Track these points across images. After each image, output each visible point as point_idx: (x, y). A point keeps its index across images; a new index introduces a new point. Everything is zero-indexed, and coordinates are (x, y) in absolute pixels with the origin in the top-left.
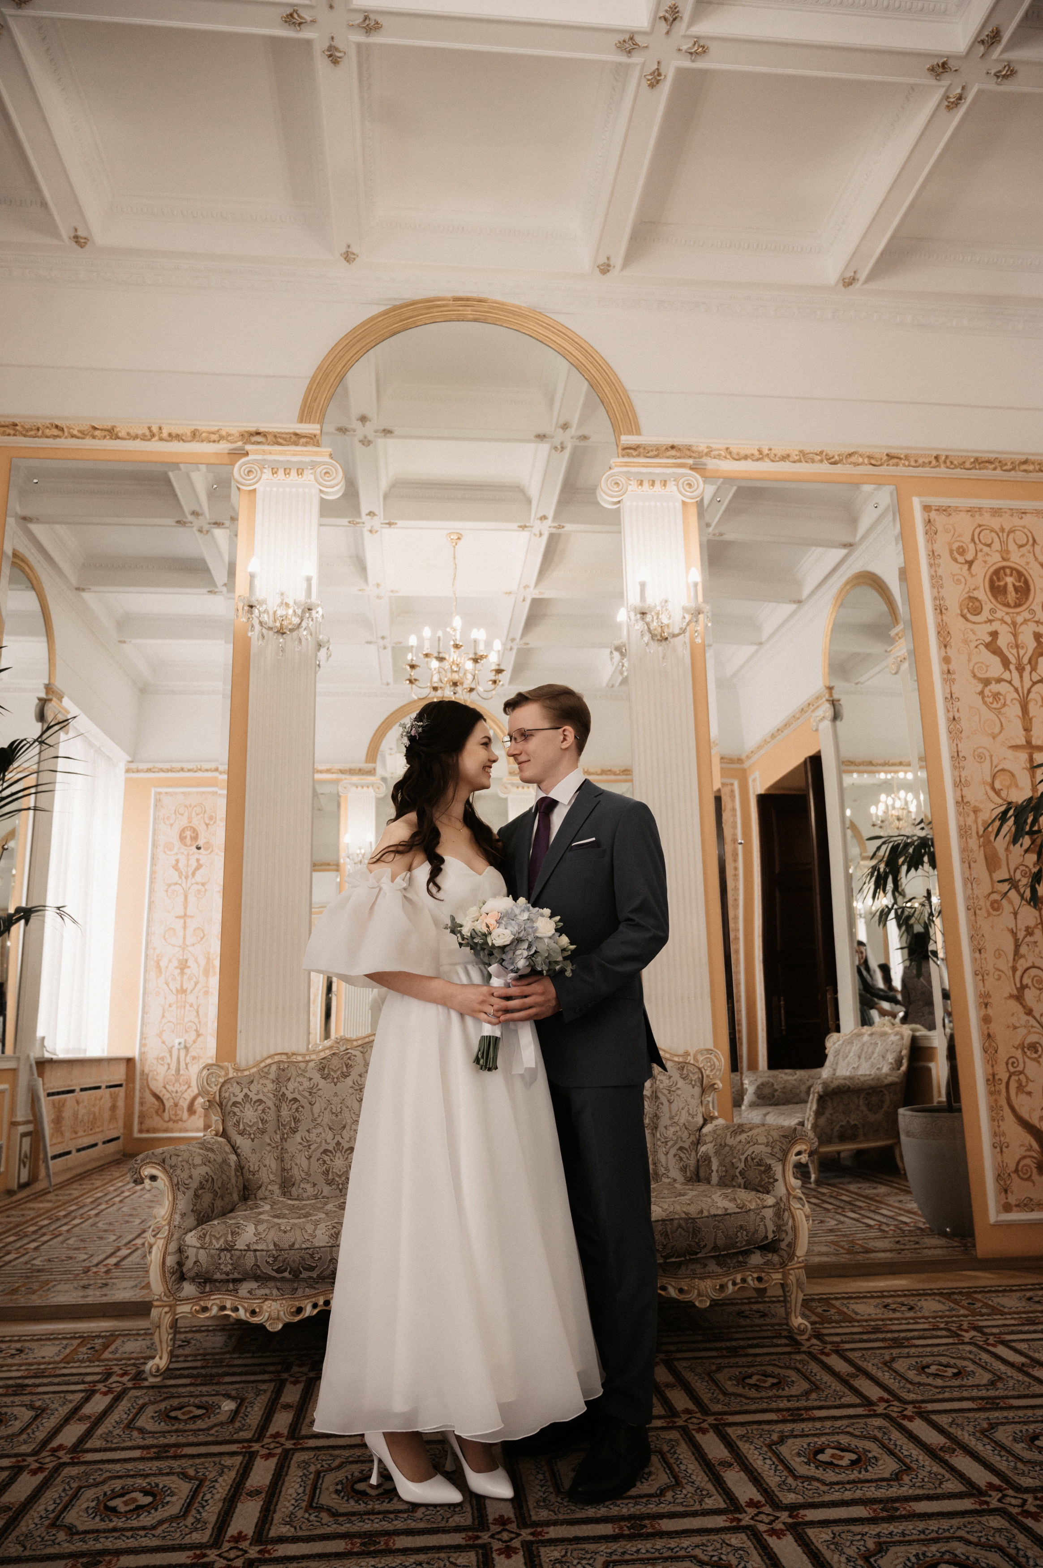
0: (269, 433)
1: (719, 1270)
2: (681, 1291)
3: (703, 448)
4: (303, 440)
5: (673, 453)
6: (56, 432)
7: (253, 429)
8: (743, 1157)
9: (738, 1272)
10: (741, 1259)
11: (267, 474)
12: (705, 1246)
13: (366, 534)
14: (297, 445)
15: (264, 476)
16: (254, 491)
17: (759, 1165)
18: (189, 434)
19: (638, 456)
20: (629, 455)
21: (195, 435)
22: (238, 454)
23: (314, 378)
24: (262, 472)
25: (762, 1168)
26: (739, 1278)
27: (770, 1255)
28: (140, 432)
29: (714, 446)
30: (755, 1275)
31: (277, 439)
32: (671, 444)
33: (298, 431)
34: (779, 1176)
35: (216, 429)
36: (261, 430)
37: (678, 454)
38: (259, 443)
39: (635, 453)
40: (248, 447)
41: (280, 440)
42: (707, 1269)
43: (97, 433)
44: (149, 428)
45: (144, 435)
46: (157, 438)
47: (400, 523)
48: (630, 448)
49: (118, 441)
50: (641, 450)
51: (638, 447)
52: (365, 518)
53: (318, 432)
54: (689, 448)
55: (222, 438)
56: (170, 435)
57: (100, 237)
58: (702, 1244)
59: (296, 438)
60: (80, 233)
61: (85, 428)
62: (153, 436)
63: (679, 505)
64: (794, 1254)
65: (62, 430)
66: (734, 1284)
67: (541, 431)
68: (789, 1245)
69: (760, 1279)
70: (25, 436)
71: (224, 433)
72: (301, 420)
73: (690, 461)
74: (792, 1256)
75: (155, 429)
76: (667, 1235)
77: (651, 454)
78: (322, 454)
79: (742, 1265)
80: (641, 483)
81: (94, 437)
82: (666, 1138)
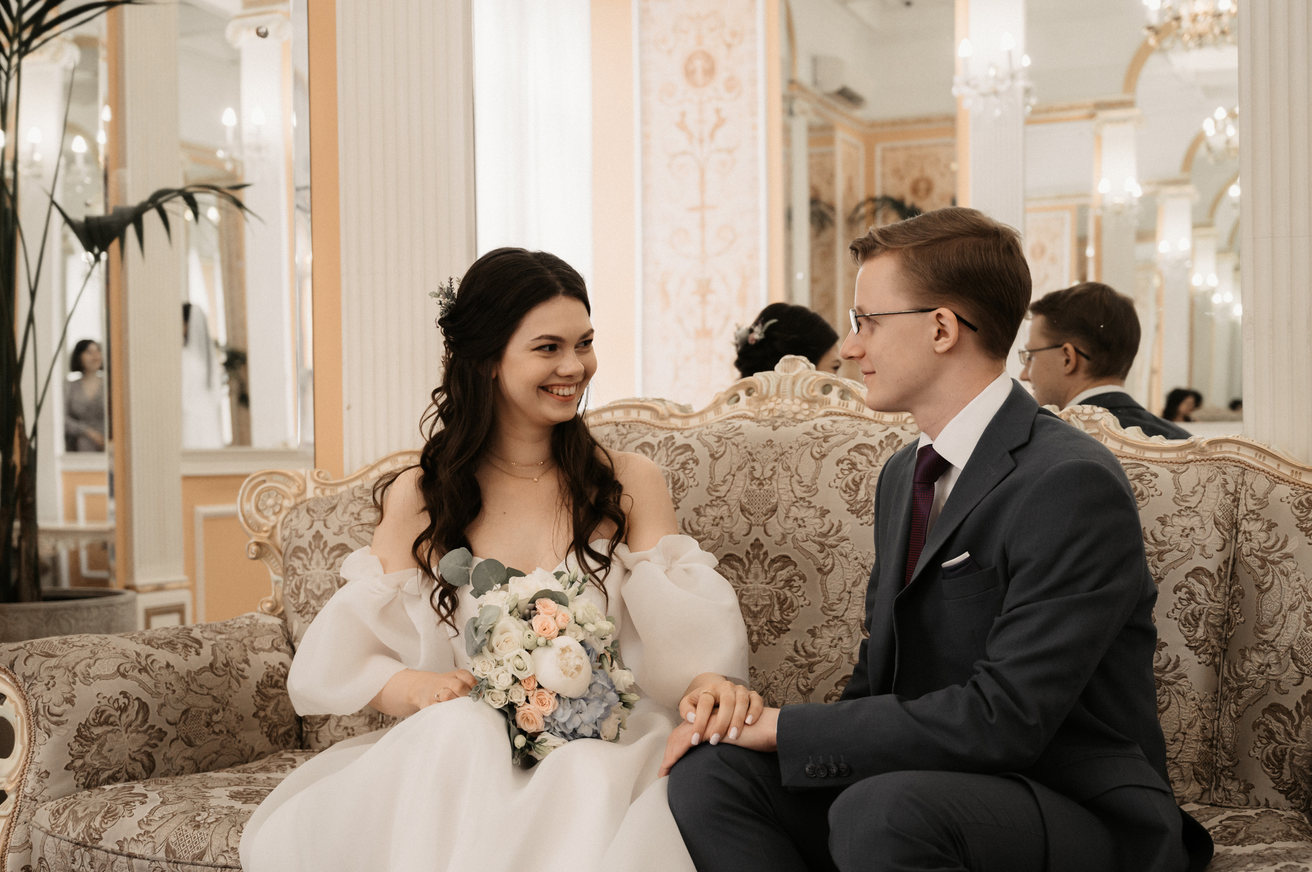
82: (1240, 679)
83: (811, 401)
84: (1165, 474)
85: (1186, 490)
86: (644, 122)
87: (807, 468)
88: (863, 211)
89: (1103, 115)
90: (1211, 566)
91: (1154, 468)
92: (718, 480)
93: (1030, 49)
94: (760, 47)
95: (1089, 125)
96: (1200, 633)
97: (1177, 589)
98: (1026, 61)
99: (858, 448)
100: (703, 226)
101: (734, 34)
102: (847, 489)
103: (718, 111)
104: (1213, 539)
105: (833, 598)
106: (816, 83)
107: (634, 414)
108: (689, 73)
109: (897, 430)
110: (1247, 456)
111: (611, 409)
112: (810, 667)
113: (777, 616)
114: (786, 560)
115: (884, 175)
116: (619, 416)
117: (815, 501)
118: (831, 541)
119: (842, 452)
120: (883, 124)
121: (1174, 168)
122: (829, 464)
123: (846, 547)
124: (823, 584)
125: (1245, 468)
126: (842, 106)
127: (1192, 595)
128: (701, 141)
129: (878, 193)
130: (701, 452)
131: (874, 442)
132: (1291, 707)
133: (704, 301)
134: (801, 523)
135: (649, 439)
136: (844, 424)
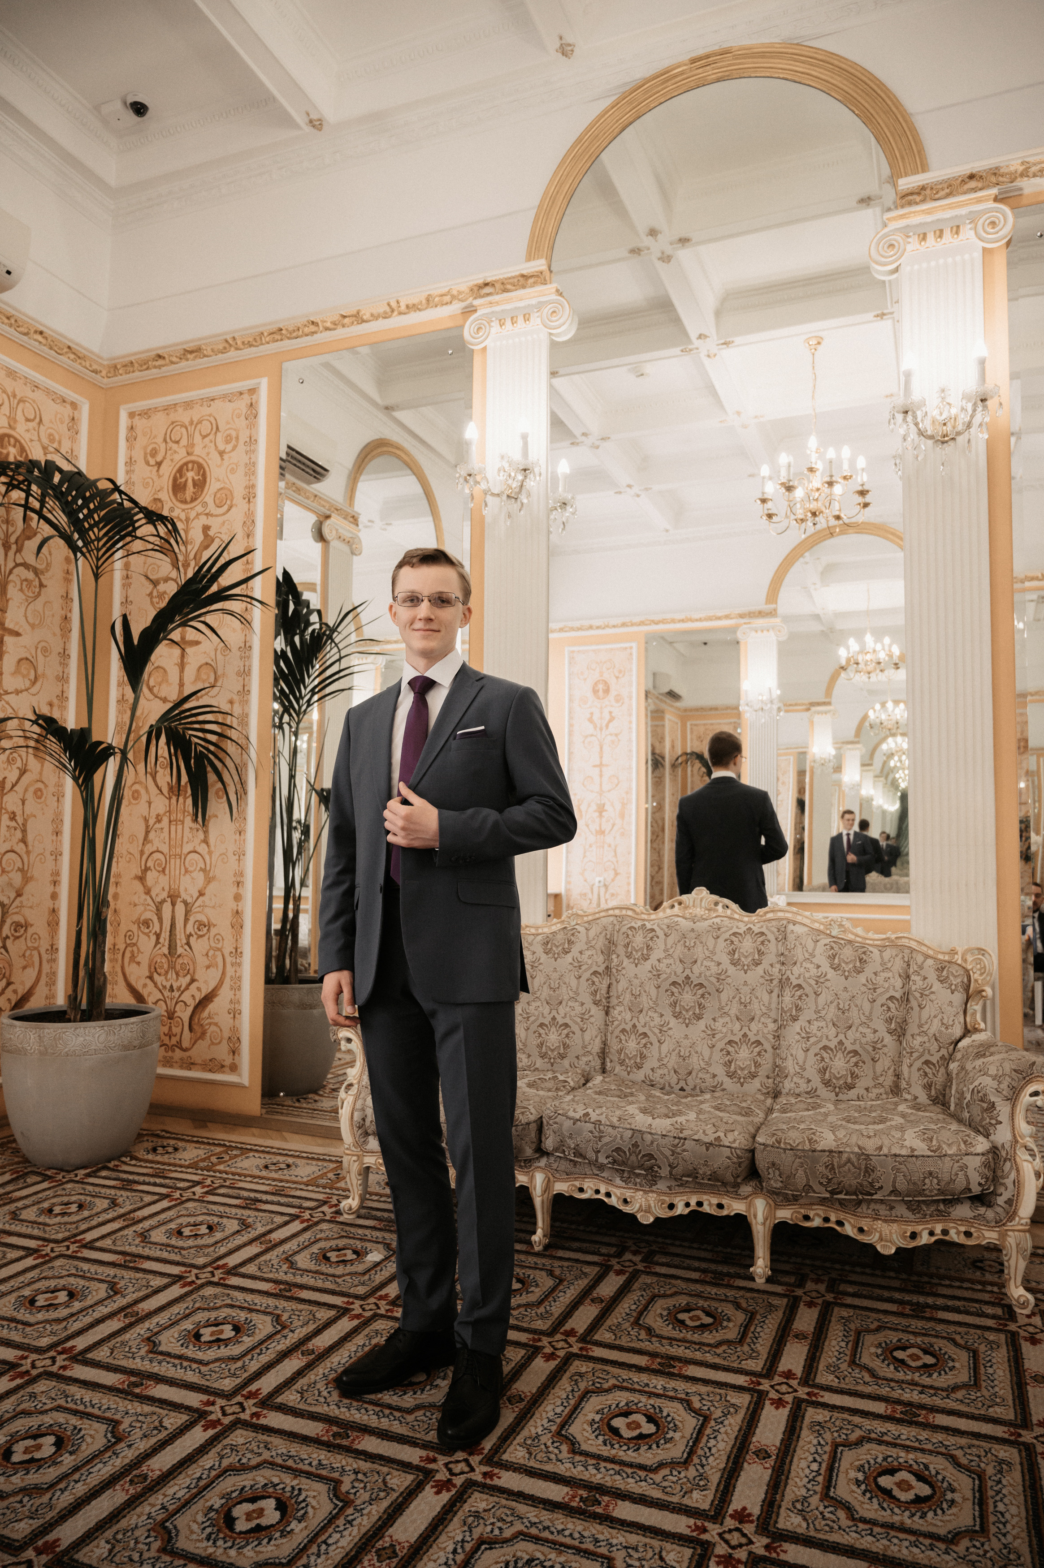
0: (496, 281)
1: (912, 1217)
2: (861, 1230)
3: (1016, 166)
4: (531, 281)
5: (973, 184)
6: (313, 328)
7: (481, 281)
8: (971, 1087)
9: (938, 1221)
10: (942, 1207)
11: (495, 328)
12: (881, 1188)
13: (706, 361)
14: (524, 287)
15: (493, 330)
16: (485, 349)
17: (982, 1101)
18: (424, 301)
19: (923, 201)
20: (910, 204)
21: (429, 302)
22: (470, 311)
23: (540, 207)
24: (490, 326)
25: (985, 1105)
26: (938, 1228)
27: (982, 1210)
28: (381, 310)
29: (1031, 160)
30: (963, 1229)
31: (505, 286)
32: (968, 172)
33: (525, 272)
34: (1004, 1117)
35: (447, 289)
36: (489, 280)
37: (980, 185)
38: (488, 295)
39: (918, 198)
40: (476, 302)
41: (509, 287)
42: (894, 1212)
43: (346, 320)
44: (389, 304)
45: (385, 312)
46: (396, 313)
47: (738, 340)
48: (912, 194)
49: (364, 324)
50: (928, 192)
51: (923, 188)
52: (697, 343)
53: (544, 268)
54: (995, 172)
55: (454, 297)
56: (407, 307)
57: (330, 114)
58: (877, 1185)
59: (524, 280)
60: (313, 116)
61: (336, 318)
62: (393, 311)
63: (978, 255)
64: (1015, 1213)
65: (316, 324)
66: (931, 1234)
67: (863, 193)
68: (1009, 1202)
69: (968, 1234)
70: (289, 338)
71: (455, 293)
72: (529, 258)
73: (994, 191)
74: (1012, 1215)
75: (394, 304)
76: (833, 1168)
77: (942, 193)
78: (545, 293)
79: (942, 1215)
80: (924, 237)
81: (343, 326)
82: (911, 1048)
83: (709, 910)
84: (876, 951)
85: (886, 959)
86: (571, 718)
87: (711, 943)
88: (680, 760)
89: (813, 709)
90: (898, 995)
91: (871, 949)
92: (669, 946)
93: (780, 686)
94: (634, 678)
95: (808, 714)
96: (893, 1026)
97: (882, 1005)
98: (779, 692)
99: (734, 934)
100: (601, 776)
101: (620, 672)
102: (729, 953)
103: (611, 713)
104: (899, 983)
105: (723, 1004)
106: (654, 687)
107: (624, 912)
108: (595, 692)
109: (751, 926)
110: (913, 945)
111: (613, 909)
112: (714, 1036)
113: (697, 1011)
114: (701, 985)
115: (692, 739)
116: (617, 912)
117: (715, 958)
118: (723, 977)
119: (727, 936)
120: (691, 710)
121: (850, 734)
122: (721, 941)
123: (729, 980)
124: (719, 997)
125: (912, 950)
126: (669, 700)
127: (889, 1009)
128: (601, 729)
129: (689, 751)
130: (660, 933)
131: (741, 931)
132: (935, 1062)
133: (601, 816)
134: (708, 968)
135: (633, 924)
136: (727, 922)
